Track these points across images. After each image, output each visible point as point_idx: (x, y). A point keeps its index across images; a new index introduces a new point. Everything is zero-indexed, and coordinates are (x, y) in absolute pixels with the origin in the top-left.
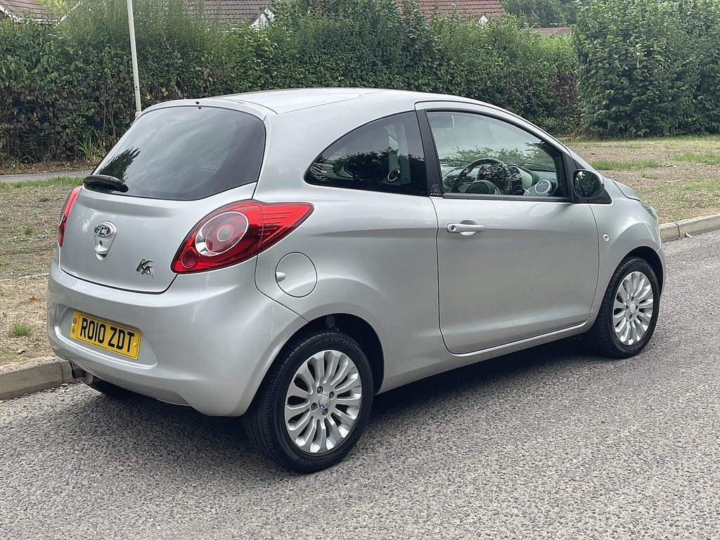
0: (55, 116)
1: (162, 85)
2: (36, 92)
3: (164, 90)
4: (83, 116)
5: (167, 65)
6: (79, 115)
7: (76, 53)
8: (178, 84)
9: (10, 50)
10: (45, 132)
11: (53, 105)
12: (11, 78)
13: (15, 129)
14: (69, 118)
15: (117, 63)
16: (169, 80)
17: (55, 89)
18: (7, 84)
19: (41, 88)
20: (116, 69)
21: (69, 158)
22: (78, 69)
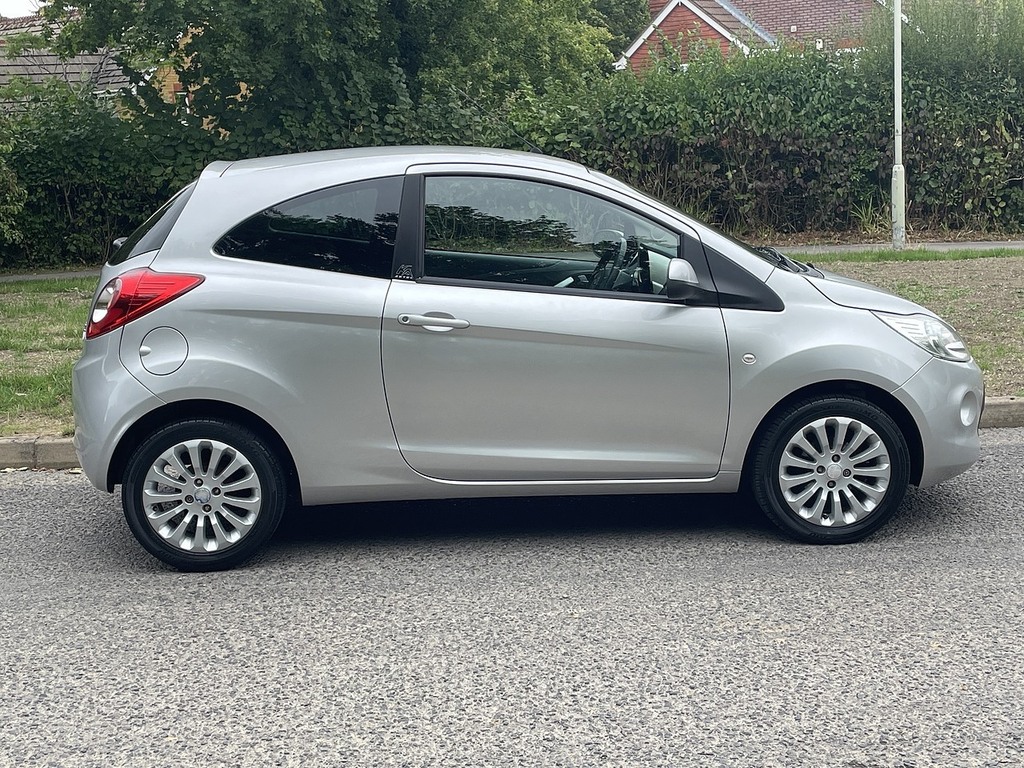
0: (824, 171)
1: (982, 126)
2: (800, 141)
3: (984, 133)
4: (863, 171)
5: (993, 97)
6: (857, 170)
7: (859, 86)
8: (1008, 125)
9: (774, 87)
10: (809, 193)
11: (822, 157)
12: (771, 123)
13: (771, 189)
14: (842, 174)
15: (916, 97)
16: (994, 119)
17: (826, 135)
18: (764, 131)
19: (808, 135)
20: (916, 106)
21: (839, 228)
22: (860, 108)
